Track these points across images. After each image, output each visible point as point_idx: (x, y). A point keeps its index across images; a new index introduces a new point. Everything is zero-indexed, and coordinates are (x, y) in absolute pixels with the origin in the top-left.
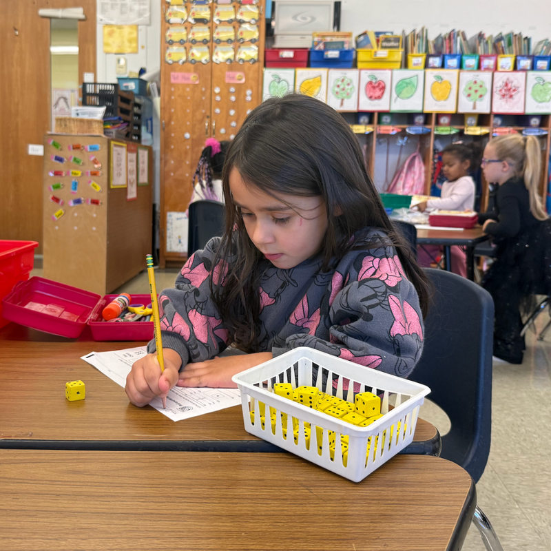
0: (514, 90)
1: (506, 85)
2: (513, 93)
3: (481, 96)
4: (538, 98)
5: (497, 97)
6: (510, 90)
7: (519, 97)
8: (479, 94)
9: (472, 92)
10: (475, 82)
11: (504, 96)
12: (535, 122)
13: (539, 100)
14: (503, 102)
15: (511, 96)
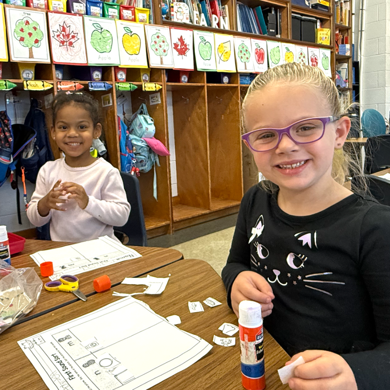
0: (73, 37)
1: (64, 30)
2: (73, 40)
3: (37, 41)
4: (98, 47)
5: (55, 43)
6: (68, 36)
7: (79, 44)
8: (34, 38)
9: (25, 35)
10: (27, 23)
11: (63, 42)
12: (97, 75)
13: (100, 50)
14: (63, 49)
15: (71, 44)
